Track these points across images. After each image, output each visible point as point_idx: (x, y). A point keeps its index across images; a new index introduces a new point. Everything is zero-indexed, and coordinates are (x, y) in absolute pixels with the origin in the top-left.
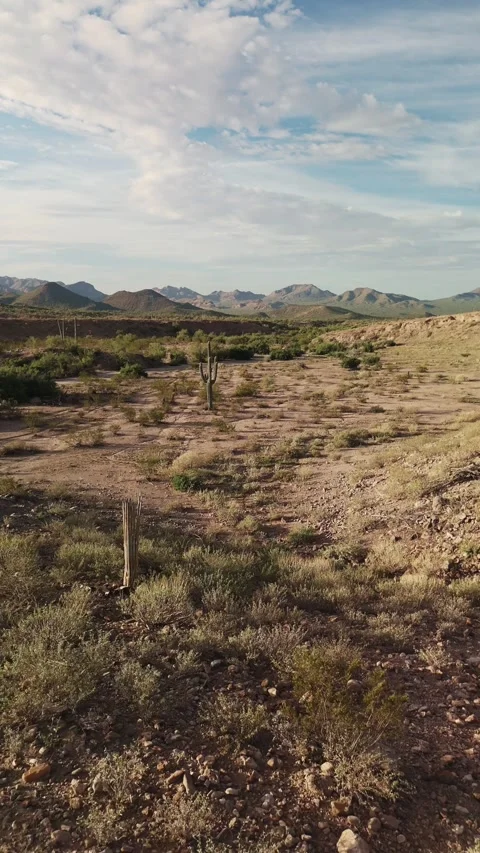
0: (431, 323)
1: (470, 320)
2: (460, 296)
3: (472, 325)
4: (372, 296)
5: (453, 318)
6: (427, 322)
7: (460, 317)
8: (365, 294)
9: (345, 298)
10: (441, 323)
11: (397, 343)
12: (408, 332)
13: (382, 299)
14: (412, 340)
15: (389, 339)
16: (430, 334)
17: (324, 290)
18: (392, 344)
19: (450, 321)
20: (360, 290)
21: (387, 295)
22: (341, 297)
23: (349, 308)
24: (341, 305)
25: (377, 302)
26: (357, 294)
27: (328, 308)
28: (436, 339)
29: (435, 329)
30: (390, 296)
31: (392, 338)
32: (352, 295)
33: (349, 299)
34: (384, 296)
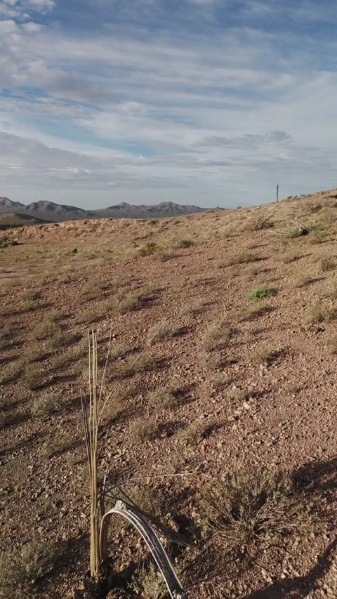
0: (43, 228)
1: (68, 226)
2: (111, 208)
3: (69, 230)
4: (51, 206)
5: (57, 225)
6: (40, 228)
7: (62, 225)
8: (45, 205)
9: (31, 208)
10: (50, 229)
11: (19, 243)
12: (28, 234)
13: (58, 209)
14: (30, 240)
15: (15, 240)
16: (43, 236)
17: (15, 201)
18: (16, 244)
19: (55, 227)
20: (42, 202)
21: (62, 206)
22: (28, 207)
23: (34, 215)
24: (29, 213)
25: (56, 211)
26: (40, 205)
27: (18, 215)
28: (46, 239)
29: (46, 233)
30: (64, 207)
31: (17, 239)
32: (36, 205)
33: (34, 209)
34: (60, 207)
